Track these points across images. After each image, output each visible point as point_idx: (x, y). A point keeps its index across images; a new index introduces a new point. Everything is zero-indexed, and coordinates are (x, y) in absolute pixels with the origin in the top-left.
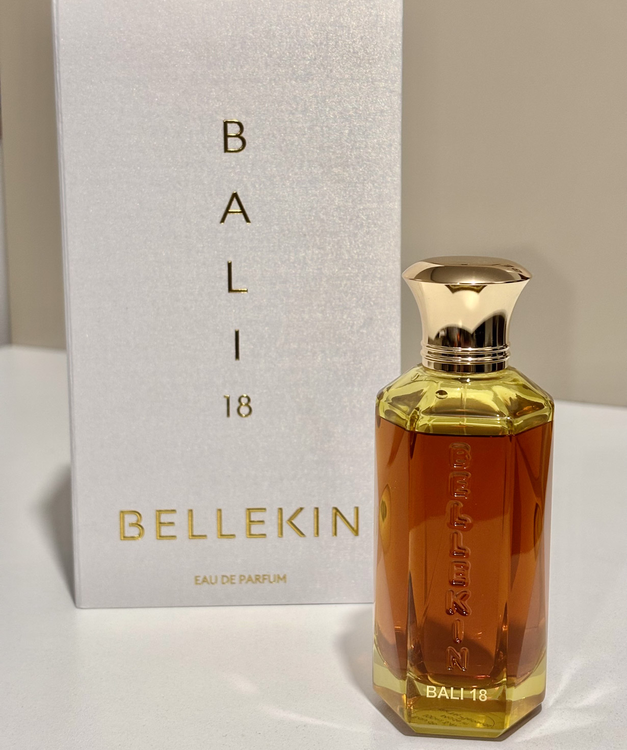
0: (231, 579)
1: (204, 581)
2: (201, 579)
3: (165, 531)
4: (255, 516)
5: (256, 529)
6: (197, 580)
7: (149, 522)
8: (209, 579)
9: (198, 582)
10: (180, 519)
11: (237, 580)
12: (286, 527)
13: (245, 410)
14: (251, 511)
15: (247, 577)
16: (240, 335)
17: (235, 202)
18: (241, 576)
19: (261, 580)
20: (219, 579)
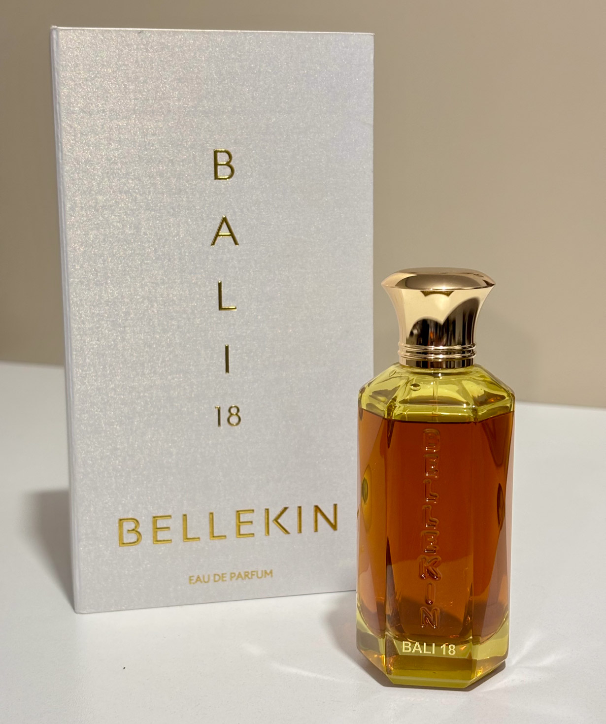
0: (222, 577)
1: (197, 581)
2: (195, 579)
3: (161, 535)
4: (244, 517)
5: (244, 529)
6: (190, 580)
7: (146, 528)
8: (202, 578)
9: (192, 582)
10: (175, 524)
11: (228, 577)
12: (272, 525)
13: (234, 420)
14: (240, 512)
15: (237, 574)
16: (230, 349)
17: (224, 226)
18: (231, 574)
19: (250, 576)
20: (212, 578)
